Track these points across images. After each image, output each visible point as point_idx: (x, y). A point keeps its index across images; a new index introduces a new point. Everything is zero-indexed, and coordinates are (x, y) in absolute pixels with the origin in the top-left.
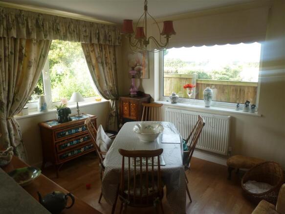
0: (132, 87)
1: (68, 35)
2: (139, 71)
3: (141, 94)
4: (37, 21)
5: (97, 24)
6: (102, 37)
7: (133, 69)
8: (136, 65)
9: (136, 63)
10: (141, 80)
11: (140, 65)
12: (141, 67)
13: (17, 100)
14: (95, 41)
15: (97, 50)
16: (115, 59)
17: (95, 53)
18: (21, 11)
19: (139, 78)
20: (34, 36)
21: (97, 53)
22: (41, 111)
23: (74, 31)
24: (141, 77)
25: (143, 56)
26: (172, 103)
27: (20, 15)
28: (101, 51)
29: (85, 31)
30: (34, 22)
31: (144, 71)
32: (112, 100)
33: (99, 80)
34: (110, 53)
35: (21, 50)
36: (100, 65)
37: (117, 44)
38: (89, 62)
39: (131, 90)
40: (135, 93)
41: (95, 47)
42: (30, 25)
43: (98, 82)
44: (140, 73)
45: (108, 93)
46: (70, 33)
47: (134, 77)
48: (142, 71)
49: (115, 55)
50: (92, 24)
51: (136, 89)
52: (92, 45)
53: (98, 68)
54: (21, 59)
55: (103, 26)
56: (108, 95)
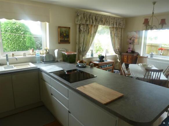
0: (129, 48)
1: (106, 23)
2: (133, 40)
3: (133, 52)
4: (96, 17)
5: (117, 18)
6: (118, 24)
7: (131, 39)
8: (132, 38)
9: (132, 37)
10: (134, 45)
11: (134, 38)
12: (135, 39)
13: (85, 50)
14: (115, 26)
15: (115, 30)
16: (121, 34)
17: (114, 32)
18: (91, 13)
19: (133, 44)
20: (94, 23)
21: (115, 32)
22: (91, 56)
23: (108, 21)
24: (134, 44)
25: (136, 33)
26: (151, 57)
27: (91, 15)
28: (116, 30)
29: (112, 21)
30: (95, 17)
31: (136, 41)
32: (118, 54)
33: (114, 44)
34: (120, 31)
35: (89, 30)
36: (115, 37)
37: (123, 27)
38: (111, 36)
39: (129, 50)
40: (131, 52)
41: (114, 28)
42: (93, 19)
43: (114, 45)
44: (134, 42)
45: (117, 51)
46: (106, 22)
47: (130, 43)
48: (135, 41)
49: (121, 33)
50: (114, 18)
51: (131, 49)
52: (113, 27)
53: (114, 38)
54: (88, 33)
55: (119, 18)
56: (117, 52)
